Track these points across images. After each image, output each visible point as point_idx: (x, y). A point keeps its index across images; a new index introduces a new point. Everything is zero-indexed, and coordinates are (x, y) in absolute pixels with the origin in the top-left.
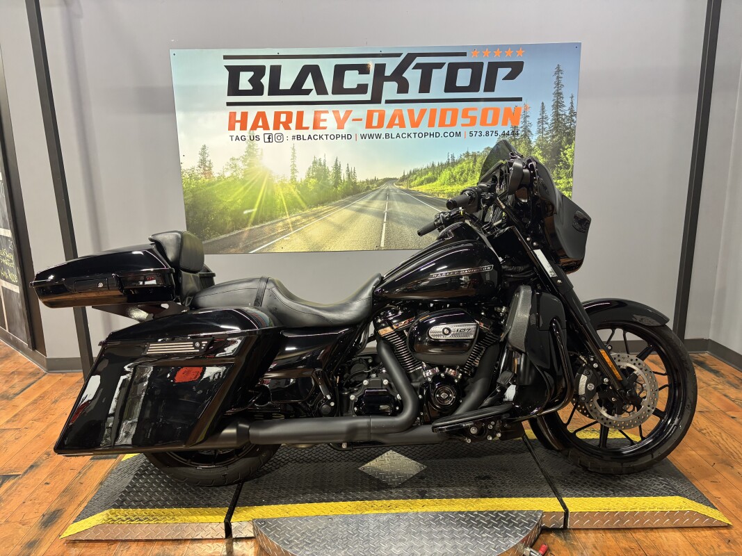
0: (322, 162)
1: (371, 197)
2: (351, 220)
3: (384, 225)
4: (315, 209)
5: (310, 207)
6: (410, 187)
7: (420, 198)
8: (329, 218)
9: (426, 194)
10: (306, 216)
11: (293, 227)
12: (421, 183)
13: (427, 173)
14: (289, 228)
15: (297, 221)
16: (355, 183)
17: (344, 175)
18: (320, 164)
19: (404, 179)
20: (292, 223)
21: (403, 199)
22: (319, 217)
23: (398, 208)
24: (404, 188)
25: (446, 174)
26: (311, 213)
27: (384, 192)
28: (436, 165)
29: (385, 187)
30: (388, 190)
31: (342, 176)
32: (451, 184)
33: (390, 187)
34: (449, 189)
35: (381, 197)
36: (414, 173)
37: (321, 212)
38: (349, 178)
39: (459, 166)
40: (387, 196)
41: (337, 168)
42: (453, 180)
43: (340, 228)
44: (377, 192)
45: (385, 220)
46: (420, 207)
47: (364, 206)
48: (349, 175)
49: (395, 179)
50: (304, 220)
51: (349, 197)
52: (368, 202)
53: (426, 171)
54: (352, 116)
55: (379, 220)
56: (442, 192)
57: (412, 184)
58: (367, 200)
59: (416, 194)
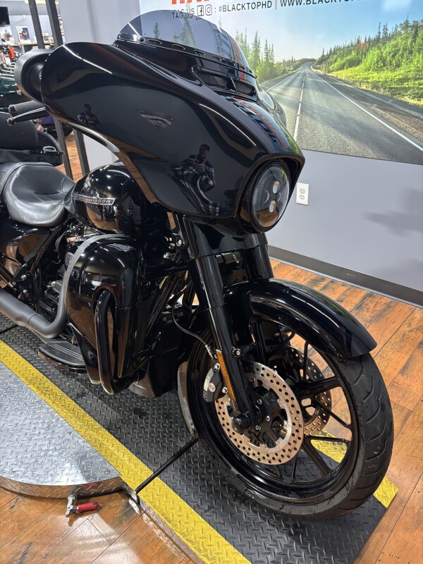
0: (244, 38)
1: (286, 83)
3: (298, 118)
6: (329, 72)
7: (339, 87)
9: (346, 82)
12: (342, 68)
13: (350, 52)
16: (272, 63)
17: (262, 55)
18: (242, 42)
19: (323, 60)
21: (321, 88)
23: (313, 98)
24: (321, 72)
25: (373, 55)
27: (299, 78)
28: (363, 41)
29: (301, 70)
30: (304, 74)
31: (261, 56)
32: (378, 69)
33: (307, 70)
34: (374, 76)
35: (296, 83)
36: (333, 53)
38: (267, 58)
39: (393, 42)
40: (303, 85)
41: (257, 44)
42: (382, 64)
44: (293, 77)
45: (299, 113)
46: (337, 99)
47: (280, 93)
48: (267, 55)
49: (313, 60)
51: (266, 82)
52: (284, 89)
53: (348, 50)
55: (293, 112)
56: (366, 80)
57: (331, 68)
58: (282, 87)
59: (333, 81)
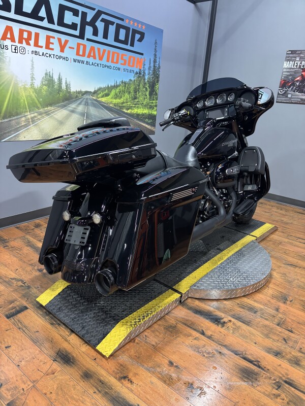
0: (51, 74)
1: (78, 103)
2: (67, 117)
3: (85, 121)
4: (46, 108)
5: (43, 107)
6: (98, 98)
7: (103, 106)
8: (55, 116)
9: (105, 103)
10: (40, 114)
11: (32, 121)
12: (103, 97)
13: (105, 90)
14: (29, 122)
15: (35, 117)
16: (70, 92)
17: (64, 86)
18: (50, 76)
19: (95, 92)
20: (32, 118)
21: (94, 106)
22: (49, 114)
23: (92, 111)
24: (94, 98)
25: (113, 93)
26: (43, 111)
27: (85, 100)
28: (110, 86)
29: (85, 96)
30: (87, 99)
31: (63, 86)
32: (115, 98)
33: (88, 97)
34: (115, 101)
35: (83, 103)
36: (100, 89)
37: (50, 111)
38: (67, 88)
39: (119, 88)
40: (87, 104)
41: (60, 80)
42: (116, 96)
43: (61, 123)
44: (81, 100)
45: (85, 119)
46: (102, 111)
47: (75, 108)
48: (67, 87)
49: (91, 92)
50: (39, 117)
51: (66, 102)
52: (77, 106)
53: (104, 89)
54: (69, 45)
55: (82, 118)
56: (111, 103)
57: (100, 95)
58: (76, 104)
59: (100, 102)
